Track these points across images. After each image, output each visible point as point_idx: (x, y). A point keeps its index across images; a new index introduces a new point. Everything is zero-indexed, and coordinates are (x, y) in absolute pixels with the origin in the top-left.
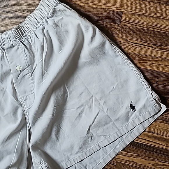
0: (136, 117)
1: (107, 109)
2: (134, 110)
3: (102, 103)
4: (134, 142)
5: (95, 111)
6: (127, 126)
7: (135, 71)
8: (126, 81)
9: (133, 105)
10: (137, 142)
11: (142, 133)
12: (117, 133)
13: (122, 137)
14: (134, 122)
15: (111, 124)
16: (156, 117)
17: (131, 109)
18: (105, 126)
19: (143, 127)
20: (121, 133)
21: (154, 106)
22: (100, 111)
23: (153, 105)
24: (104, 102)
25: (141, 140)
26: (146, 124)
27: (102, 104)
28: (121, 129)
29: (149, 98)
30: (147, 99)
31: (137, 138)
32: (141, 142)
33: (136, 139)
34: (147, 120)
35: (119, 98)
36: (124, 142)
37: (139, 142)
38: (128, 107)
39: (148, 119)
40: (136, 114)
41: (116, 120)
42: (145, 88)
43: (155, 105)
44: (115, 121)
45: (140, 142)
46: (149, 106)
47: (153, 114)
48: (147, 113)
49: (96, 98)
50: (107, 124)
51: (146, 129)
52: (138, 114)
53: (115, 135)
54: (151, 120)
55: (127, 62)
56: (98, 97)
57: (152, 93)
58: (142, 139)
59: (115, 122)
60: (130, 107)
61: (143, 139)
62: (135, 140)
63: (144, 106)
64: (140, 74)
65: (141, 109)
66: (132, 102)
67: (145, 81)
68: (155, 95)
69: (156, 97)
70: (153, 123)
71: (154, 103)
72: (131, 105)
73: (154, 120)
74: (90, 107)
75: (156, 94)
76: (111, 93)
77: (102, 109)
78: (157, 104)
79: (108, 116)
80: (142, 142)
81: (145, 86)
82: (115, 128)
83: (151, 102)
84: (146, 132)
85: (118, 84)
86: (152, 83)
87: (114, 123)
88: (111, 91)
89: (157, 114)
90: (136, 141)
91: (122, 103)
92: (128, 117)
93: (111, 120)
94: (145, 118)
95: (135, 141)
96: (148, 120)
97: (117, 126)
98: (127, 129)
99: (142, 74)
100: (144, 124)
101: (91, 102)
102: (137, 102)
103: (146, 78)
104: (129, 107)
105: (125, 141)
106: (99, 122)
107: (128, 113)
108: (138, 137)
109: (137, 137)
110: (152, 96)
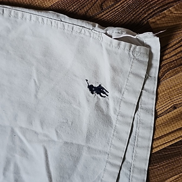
0: (119, 102)
1: (54, 132)
2: (104, 93)
3: (37, 127)
4: (156, 153)
5: (37, 152)
6: (117, 133)
7: (45, 19)
8: (47, 52)
9: (96, 85)
10: (161, 148)
11: (157, 124)
12: (110, 163)
13: (125, 163)
14: (123, 116)
15: (85, 154)
16: (155, 72)
17: (99, 95)
18: (77, 166)
19: (147, 110)
20: (116, 157)
21: (131, 53)
22: (45, 145)
23: (127, 52)
24: (42, 123)
25: (165, 138)
26: (149, 101)
27: (38, 129)
28: (111, 148)
29: (109, 48)
30: (109, 52)
31: (155, 142)
32: (168, 145)
33: (154, 146)
34: (142, 92)
35: (60, 94)
36: (138, 168)
37: (163, 147)
38: (89, 95)
39: (142, 89)
40: (113, 98)
41: (88, 139)
42: (87, 34)
43: (132, 49)
44: (87, 142)
45: (166, 146)
46: (123, 61)
47: (143, 73)
48: (132, 78)
49: (21, 128)
50: (76, 160)
51: (155, 110)
52: (117, 94)
53: (109, 168)
54: (152, 86)
55: (17, 14)
56: (22, 121)
57: (108, 32)
58: (165, 135)
59: (89, 145)
60: (93, 93)
61: (167, 134)
62: (152, 148)
63: (114, 69)
64: (58, 16)
65: (113, 79)
66: (87, 80)
67: (75, 21)
68: (114, 31)
69: (120, 31)
70: (160, 88)
71: (127, 48)
72: (91, 88)
73: (156, 82)
74: (24, 152)
75: (115, 27)
76: (40, 96)
77: (46, 139)
78: (133, 45)
79: (66, 143)
80: (168, 142)
81: (83, 31)
82: (98, 156)
83: (120, 51)
84: (161, 115)
85: (37, 70)
86: (93, 17)
87: (89, 148)
88: (37, 92)
89: (150, 65)
90: (158, 149)
91: (74, 97)
92: (104, 115)
93: (79, 147)
94: (135, 92)
95: (155, 151)
96: (146, 90)
97: (100, 148)
98: (120, 139)
99: (61, 15)
100: (145, 104)
101: (17, 142)
102: (96, 74)
103: (73, 15)
104: (91, 94)
105: (138, 164)
106: (61, 168)
107: (98, 107)
108: (155, 138)
109: (153, 140)
110: (111, 37)
